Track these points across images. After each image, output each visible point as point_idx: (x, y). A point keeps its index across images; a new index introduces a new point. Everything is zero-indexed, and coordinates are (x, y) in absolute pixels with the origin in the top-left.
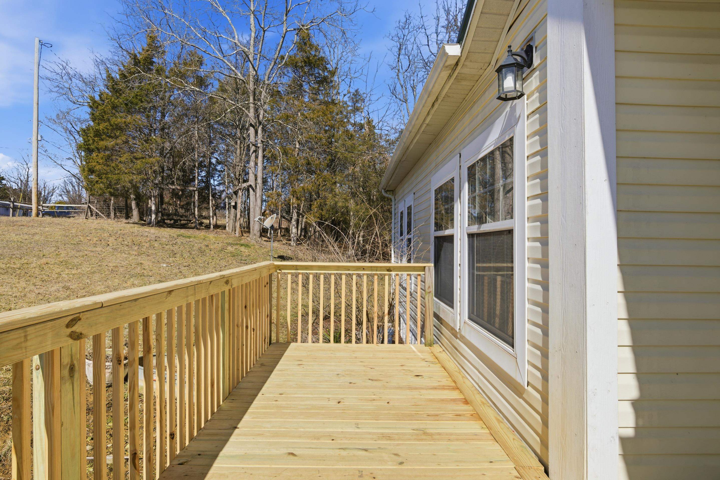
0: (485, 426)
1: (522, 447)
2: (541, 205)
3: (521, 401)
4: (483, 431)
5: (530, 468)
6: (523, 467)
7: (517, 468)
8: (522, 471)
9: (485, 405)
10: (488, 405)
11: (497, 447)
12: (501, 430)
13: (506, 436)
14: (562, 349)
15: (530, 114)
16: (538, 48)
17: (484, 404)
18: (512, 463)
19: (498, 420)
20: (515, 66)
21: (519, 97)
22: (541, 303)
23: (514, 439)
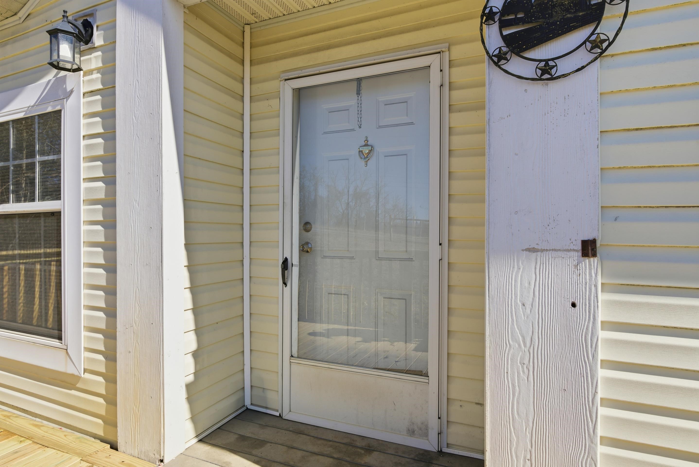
0: (22, 439)
1: (78, 438)
2: (105, 188)
3: (73, 392)
4: (23, 445)
5: (96, 452)
6: (90, 455)
7: (84, 459)
8: (90, 459)
9: (11, 418)
10: (15, 415)
11: (50, 452)
12: (45, 433)
13: (55, 437)
14: (134, 325)
15: (87, 93)
16: (99, 28)
17: (8, 417)
18: (76, 457)
19: (36, 426)
20: (74, 36)
21: (75, 71)
22: (104, 286)
23: (65, 436)
